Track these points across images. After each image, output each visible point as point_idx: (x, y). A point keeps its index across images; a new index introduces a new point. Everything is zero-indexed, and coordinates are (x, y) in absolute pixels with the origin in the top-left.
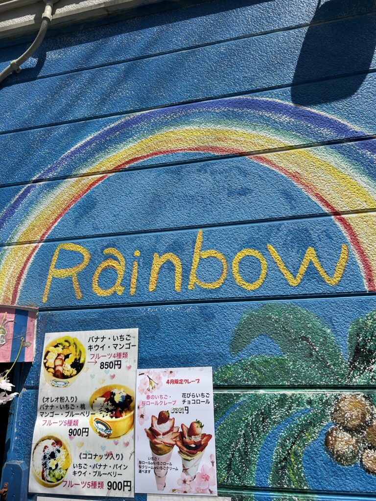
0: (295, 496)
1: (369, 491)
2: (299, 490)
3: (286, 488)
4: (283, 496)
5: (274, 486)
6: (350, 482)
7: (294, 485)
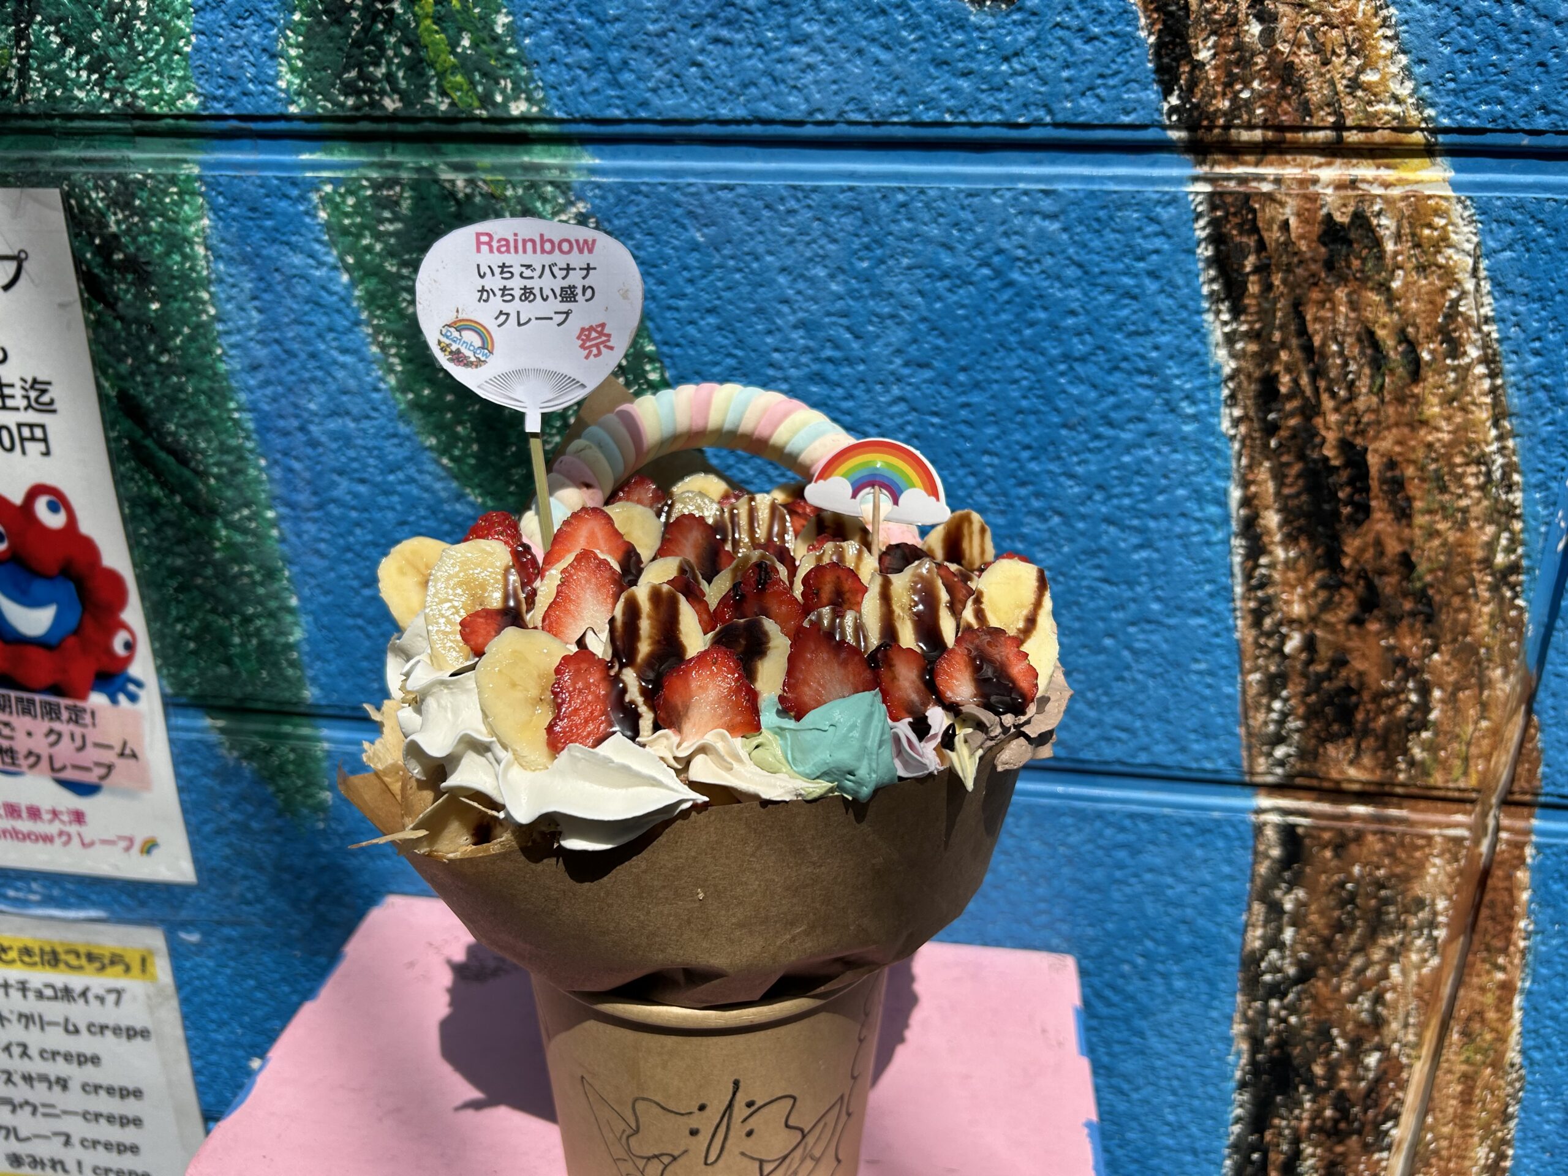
0: (456, 168)
1: (930, 116)
2: (478, 127)
3: (394, 118)
4: (381, 166)
5: (323, 106)
6: (815, 58)
7: (443, 93)
